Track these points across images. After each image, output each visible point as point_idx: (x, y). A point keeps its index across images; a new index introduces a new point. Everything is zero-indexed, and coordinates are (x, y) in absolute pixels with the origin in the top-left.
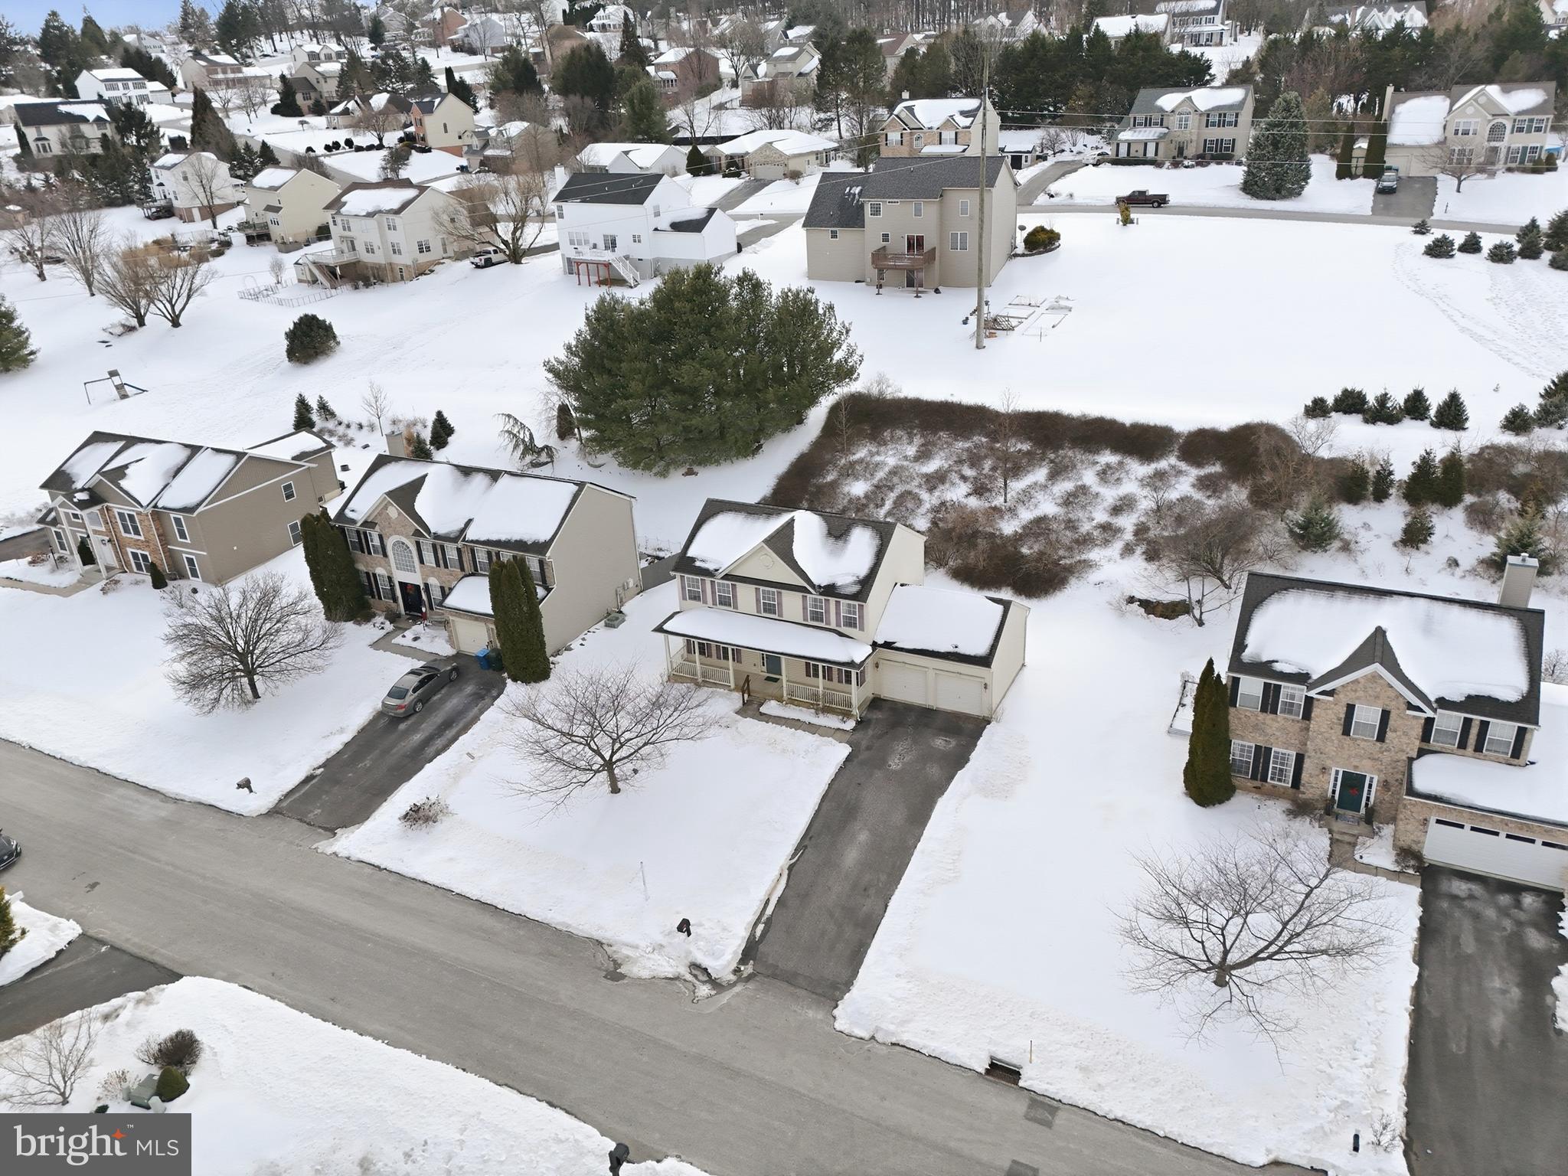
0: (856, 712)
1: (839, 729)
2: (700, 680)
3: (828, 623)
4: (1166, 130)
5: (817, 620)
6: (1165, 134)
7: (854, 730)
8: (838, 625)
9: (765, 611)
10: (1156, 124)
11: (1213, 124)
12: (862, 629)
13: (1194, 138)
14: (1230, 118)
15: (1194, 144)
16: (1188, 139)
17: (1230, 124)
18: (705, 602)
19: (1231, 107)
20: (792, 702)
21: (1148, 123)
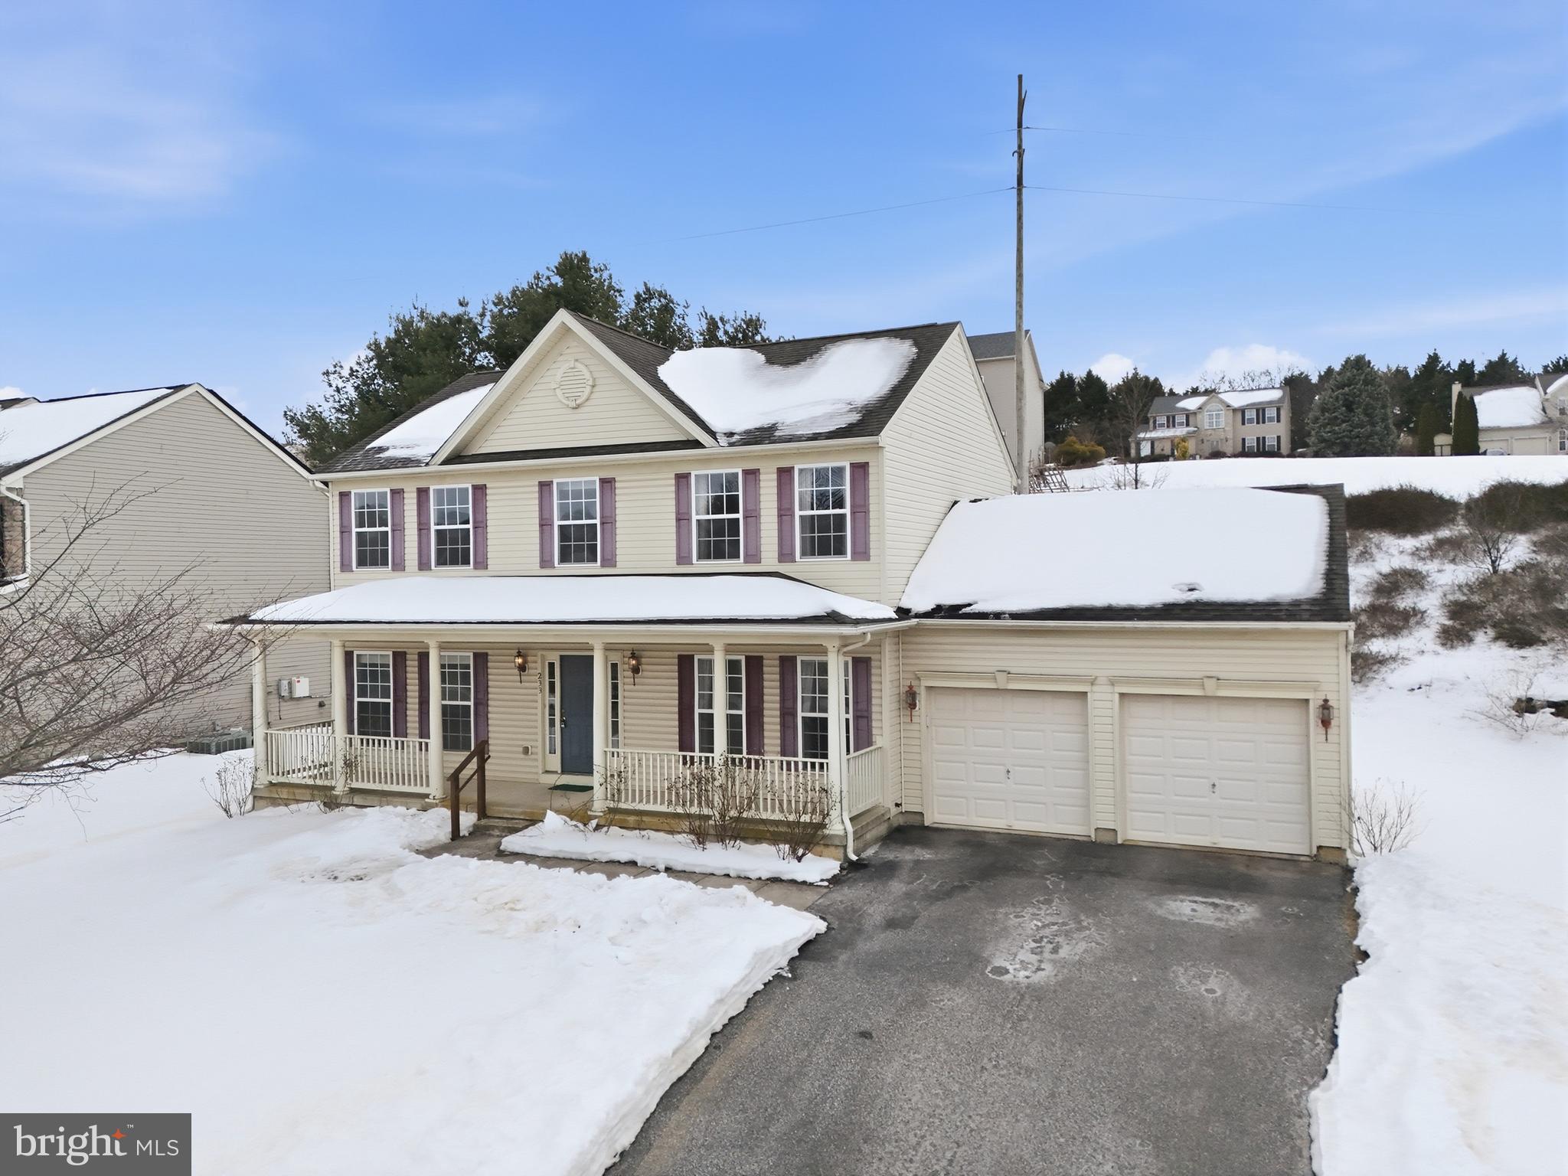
0: (839, 825)
1: (776, 880)
2: (340, 787)
3: (753, 557)
4: (1196, 429)
5: (719, 555)
6: (1196, 431)
7: (835, 881)
8: (785, 556)
9: (565, 558)
10: (1181, 424)
11: (1251, 421)
12: (862, 553)
13: (1230, 436)
14: (1271, 413)
15: (1230, 442)
16: (1222, 437)
17: (1271, 419)
18: (400, 566)
19: (1270, 403)
20: (618, 818)
21: (1171, 423)
